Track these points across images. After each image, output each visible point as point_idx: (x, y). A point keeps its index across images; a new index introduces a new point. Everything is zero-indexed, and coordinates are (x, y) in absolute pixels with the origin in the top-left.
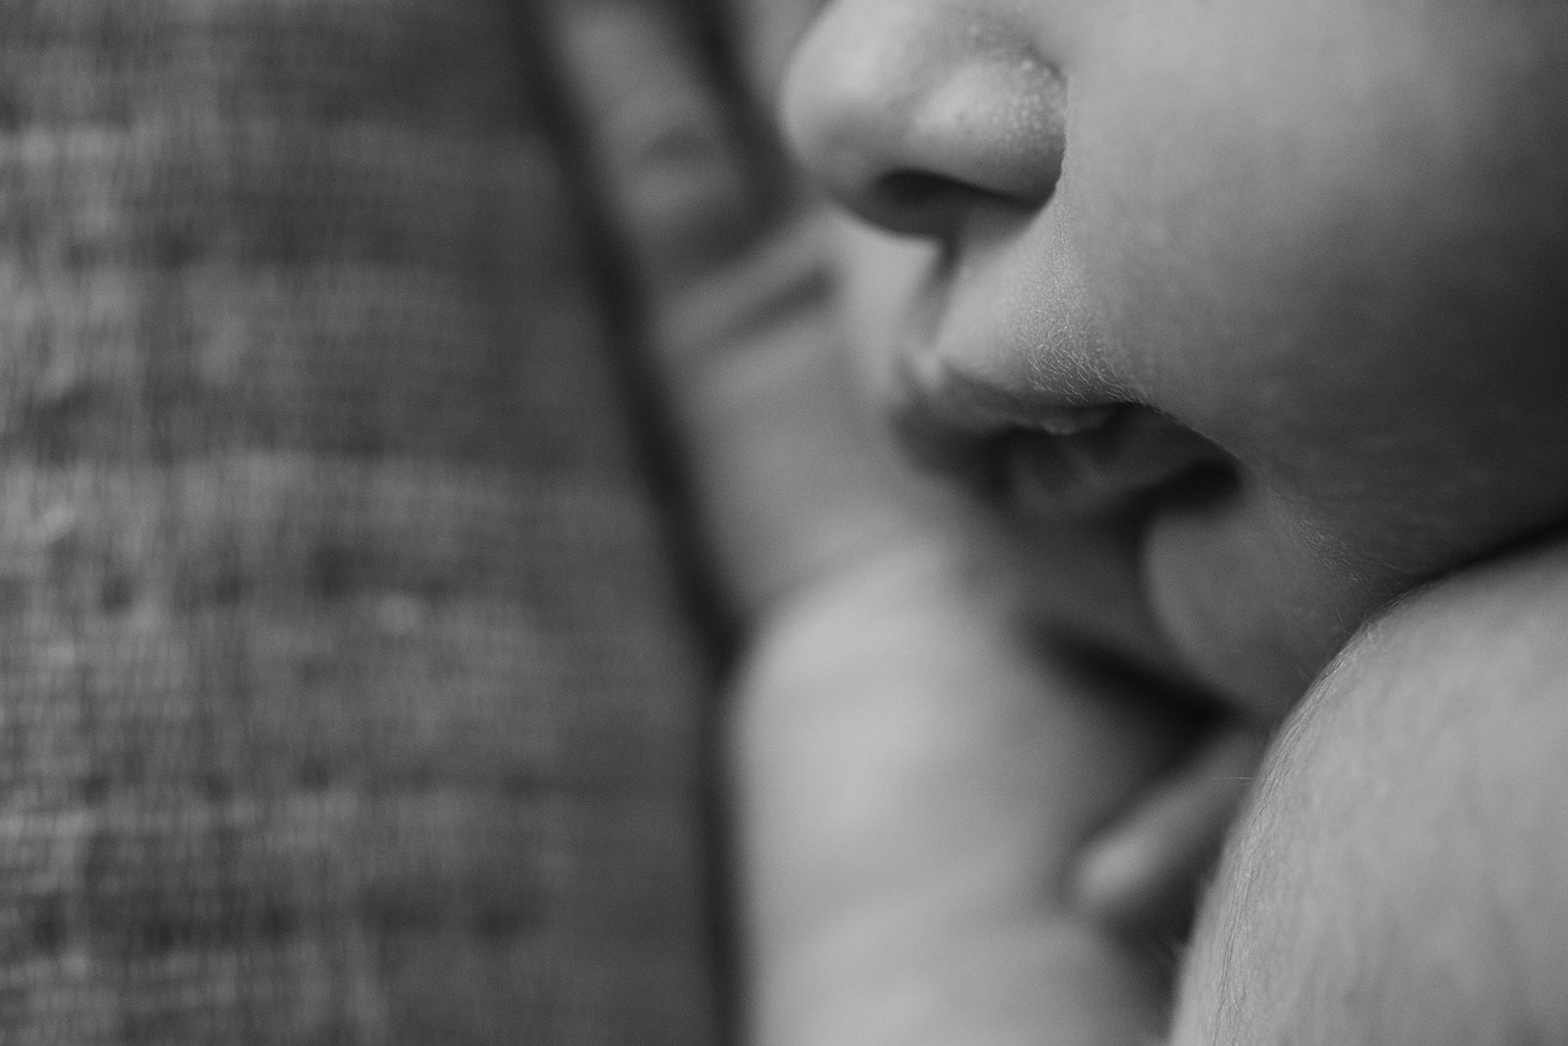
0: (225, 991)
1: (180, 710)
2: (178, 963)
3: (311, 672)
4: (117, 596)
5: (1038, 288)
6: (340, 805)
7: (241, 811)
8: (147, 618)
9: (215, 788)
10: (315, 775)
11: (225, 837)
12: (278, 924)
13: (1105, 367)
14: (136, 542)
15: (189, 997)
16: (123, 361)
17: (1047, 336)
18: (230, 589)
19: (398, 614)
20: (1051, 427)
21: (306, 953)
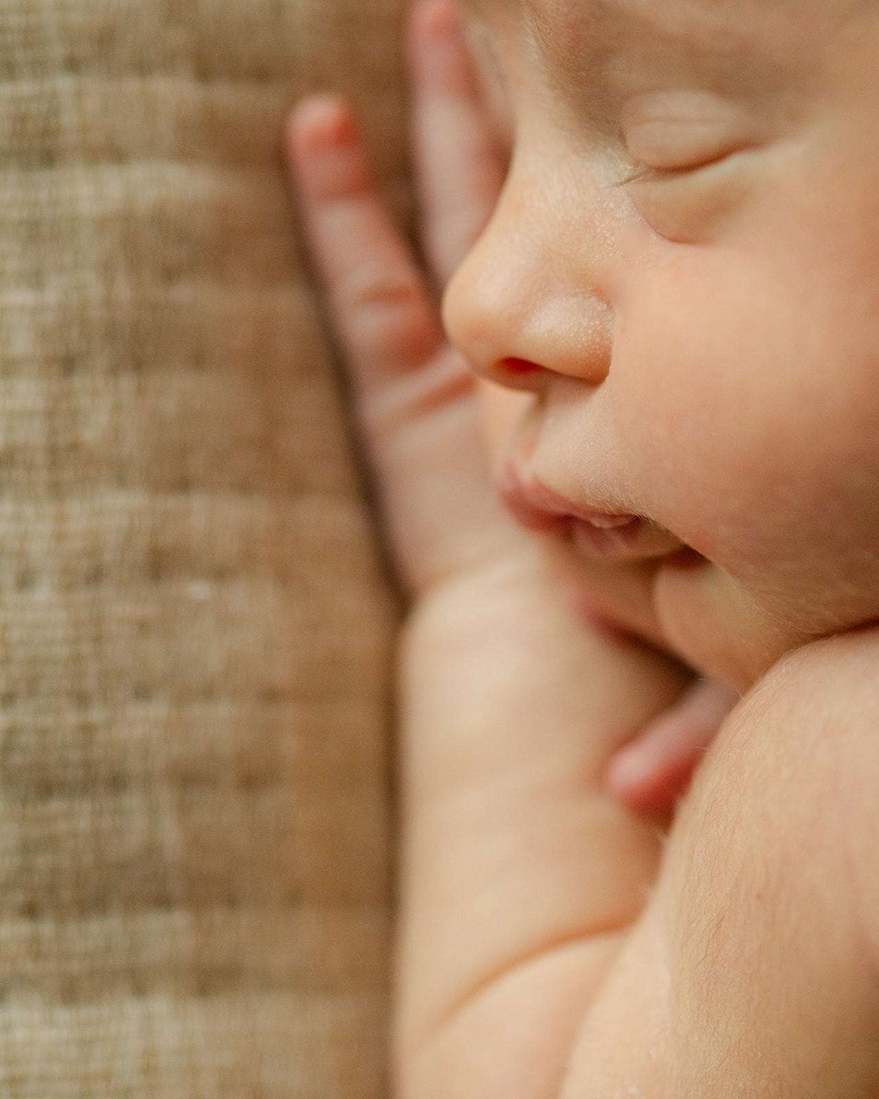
0: (84, 824)
1: (63, 651)
2: (56, 806)
3: (143, 627)
4: (25, 581)
5: (592, 444)
6: (158, 710)
7: (97, 715)
8: (43, 593)
9: (81, 699)
10: (143, 692)
11: (87, 729)
12: (117, 783)
13: (629, 498)
14: (38, 547)
15: (62, 827)
16: (34, 434)
17: (595, 474)
18: (96, 576)
19: (199, 590)
20: (596, 523)
21: (133, 801)
